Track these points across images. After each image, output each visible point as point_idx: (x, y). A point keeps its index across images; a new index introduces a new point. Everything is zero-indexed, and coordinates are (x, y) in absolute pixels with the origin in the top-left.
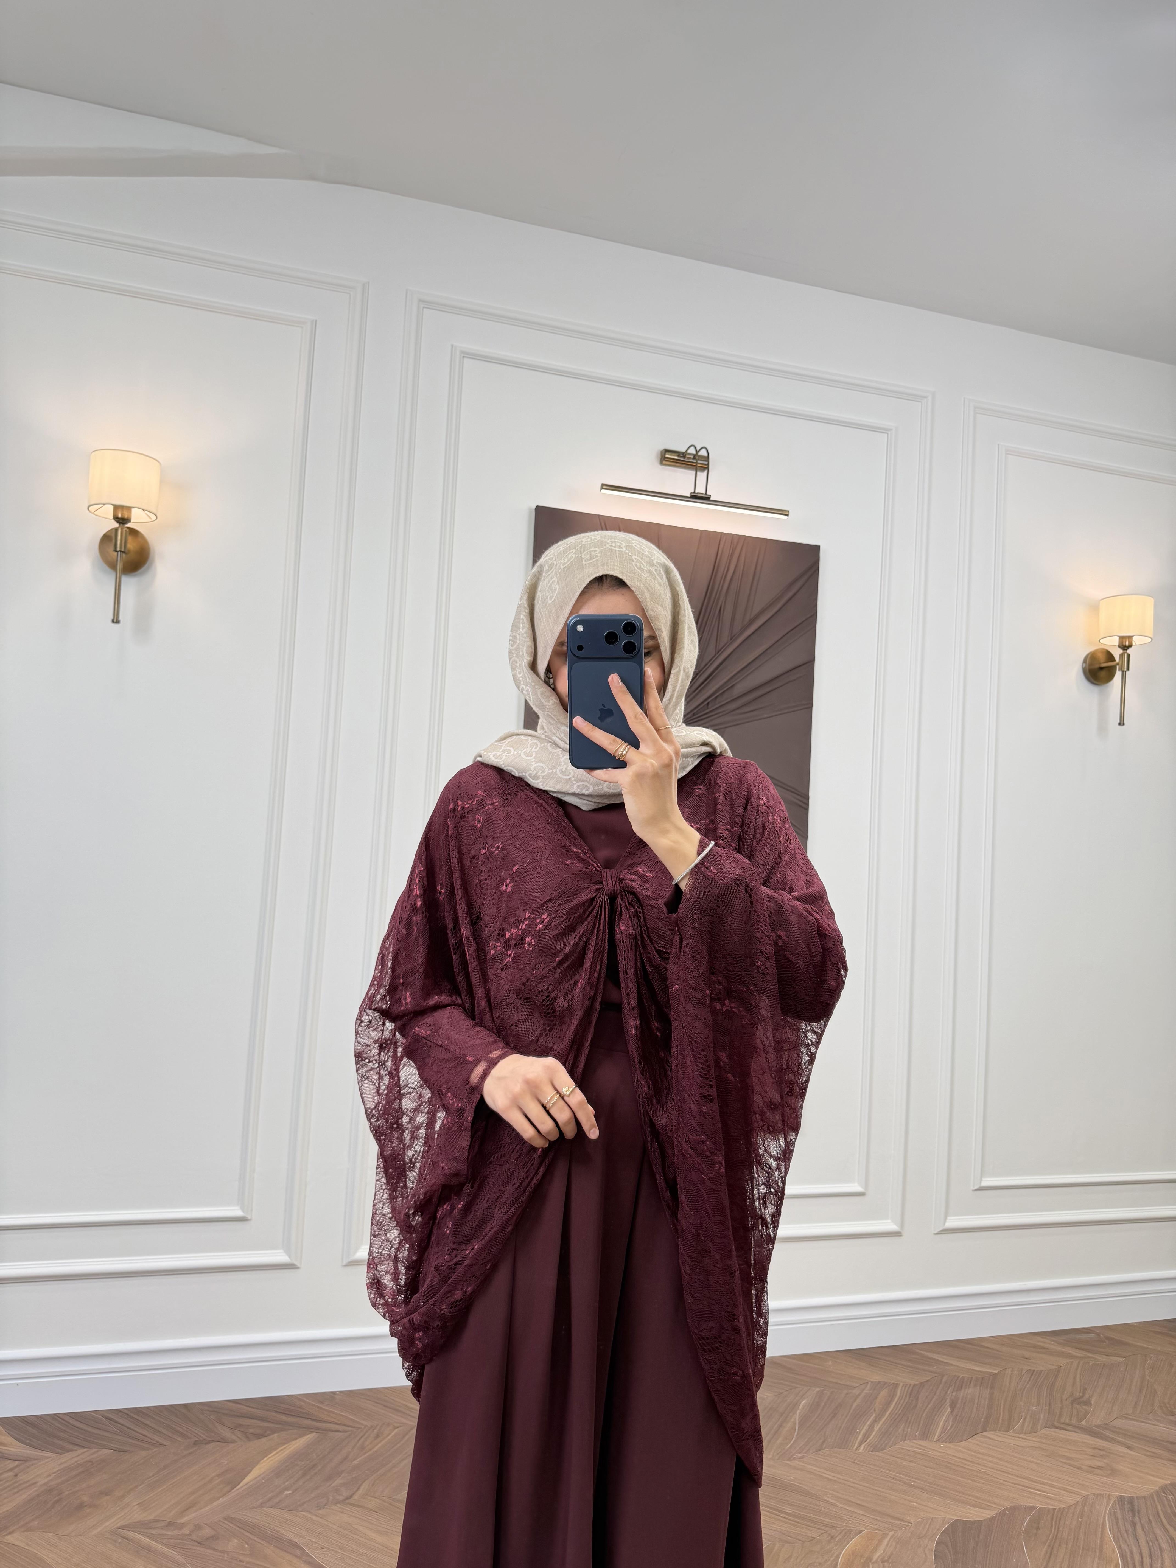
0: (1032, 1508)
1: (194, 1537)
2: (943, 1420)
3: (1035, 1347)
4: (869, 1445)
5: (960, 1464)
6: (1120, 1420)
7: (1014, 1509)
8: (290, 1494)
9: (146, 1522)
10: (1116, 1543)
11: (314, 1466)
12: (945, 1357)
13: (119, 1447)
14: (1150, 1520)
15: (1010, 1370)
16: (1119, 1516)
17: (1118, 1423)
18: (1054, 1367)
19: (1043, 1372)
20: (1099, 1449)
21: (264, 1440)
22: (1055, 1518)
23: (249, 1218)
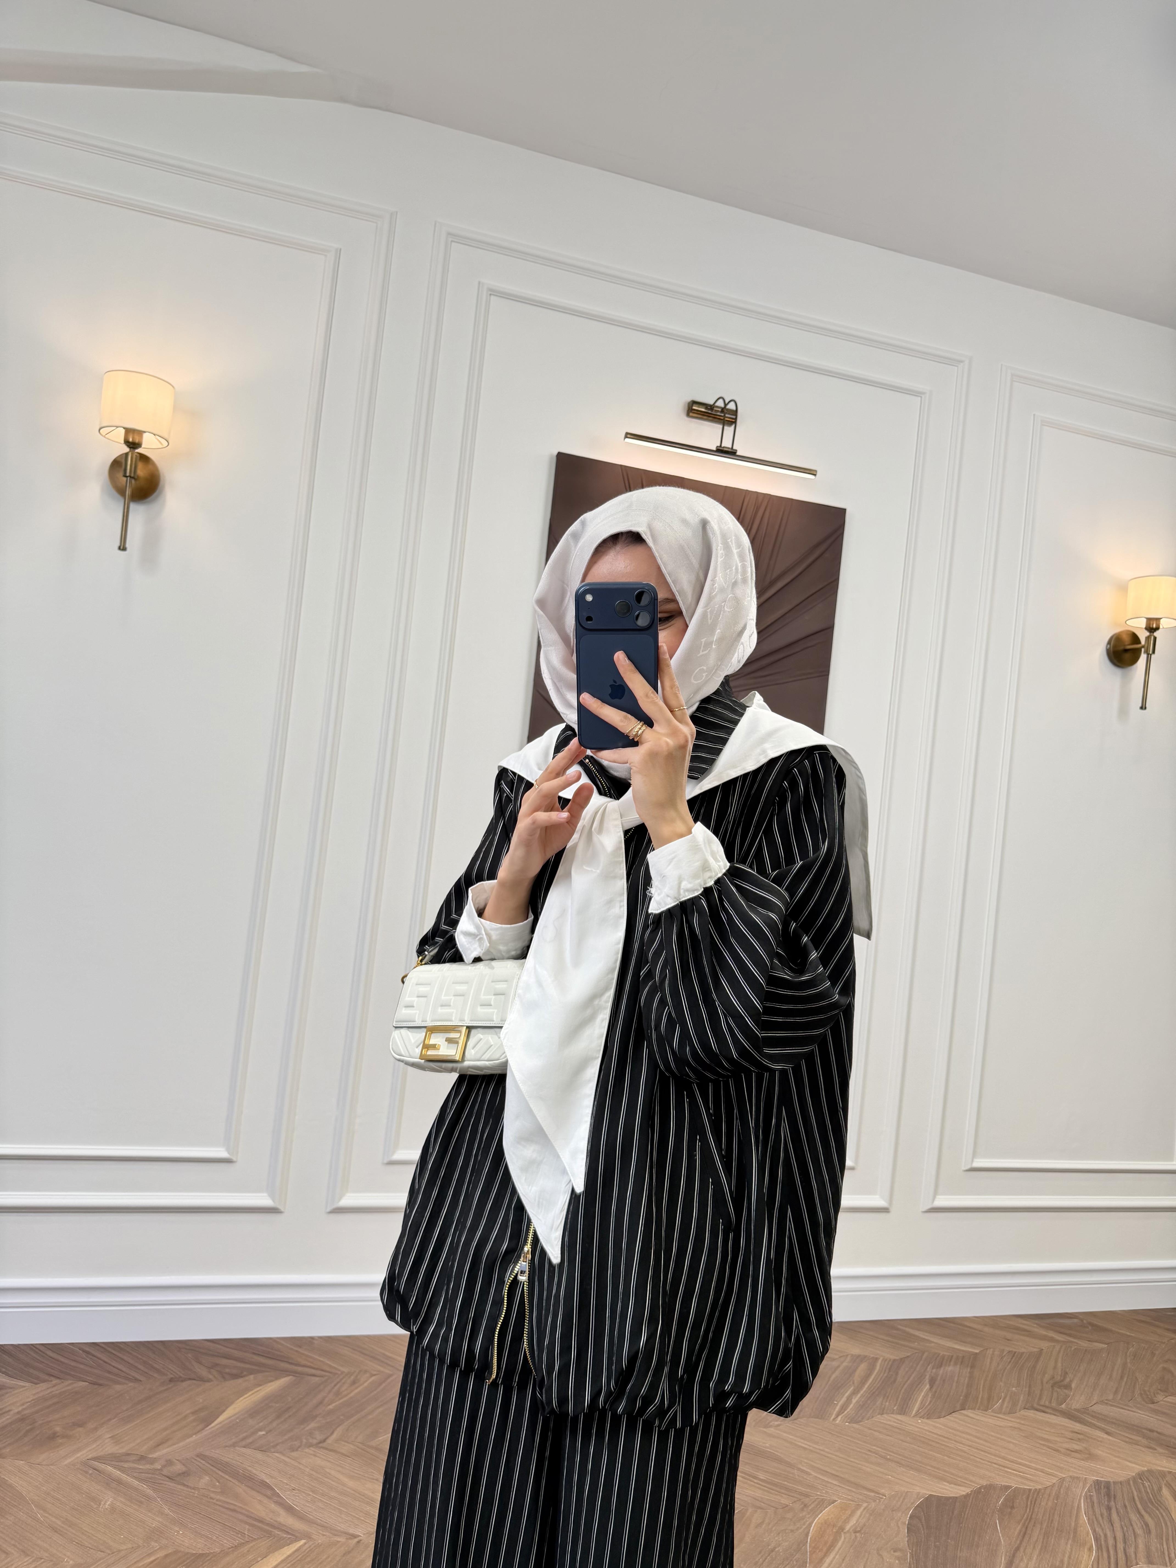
0: (1007, 1488)
1: (165, 1472)
2: (922, 1396)
3: (1018, 1329)
4: (846, 1417)
5: (936, 1440)
6: (1100, 1405)
7: (990, 1488)
8: (264, 1435)
9: (118, 1455)
10: (1090, 1525)
11: (289, 1408)
12: (927, 1334)
13: (95, 1380)
14: (1125, 1506)
15: (992, 1350)
16: (1095, 1499)
17: (1099, 1408)
18: (1035, 1350)
19: (1024, 1355)
20: (1077, 1433)
21: (240, 1380)
22: (1030, 1498)
23: (234, 1159)
